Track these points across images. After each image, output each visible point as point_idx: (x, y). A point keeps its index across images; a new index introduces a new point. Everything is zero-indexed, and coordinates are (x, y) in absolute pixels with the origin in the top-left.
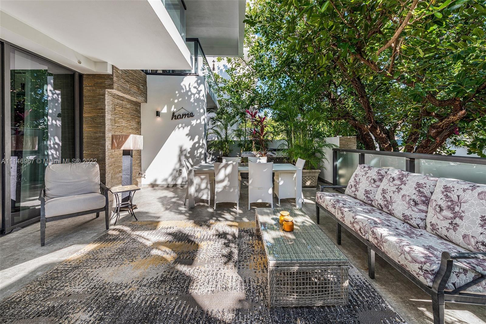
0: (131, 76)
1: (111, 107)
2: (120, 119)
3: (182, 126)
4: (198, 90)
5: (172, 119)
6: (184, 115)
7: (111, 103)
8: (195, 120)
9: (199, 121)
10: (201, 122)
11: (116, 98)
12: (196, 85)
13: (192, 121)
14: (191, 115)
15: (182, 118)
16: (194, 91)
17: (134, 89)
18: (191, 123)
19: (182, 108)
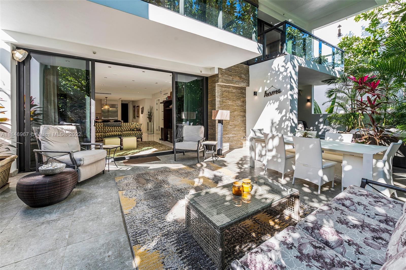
0: (233, 71)
1: (220, 93)
2: (227, 100)
3: (272, 102)
4: (285, 68)
5: (265, 97)
6: (273, 92)
7: (220, 91)
8: (283, 96)
9: (286, 96)
10: (287, 97)
11: (223, 87)
12: (284, 64)
13: (280, 97)
14: (278, 91)
15: (272, 95)
16: (282, 69)
17: (237, 79)
18: (280, 98)
19: (272, 86)
